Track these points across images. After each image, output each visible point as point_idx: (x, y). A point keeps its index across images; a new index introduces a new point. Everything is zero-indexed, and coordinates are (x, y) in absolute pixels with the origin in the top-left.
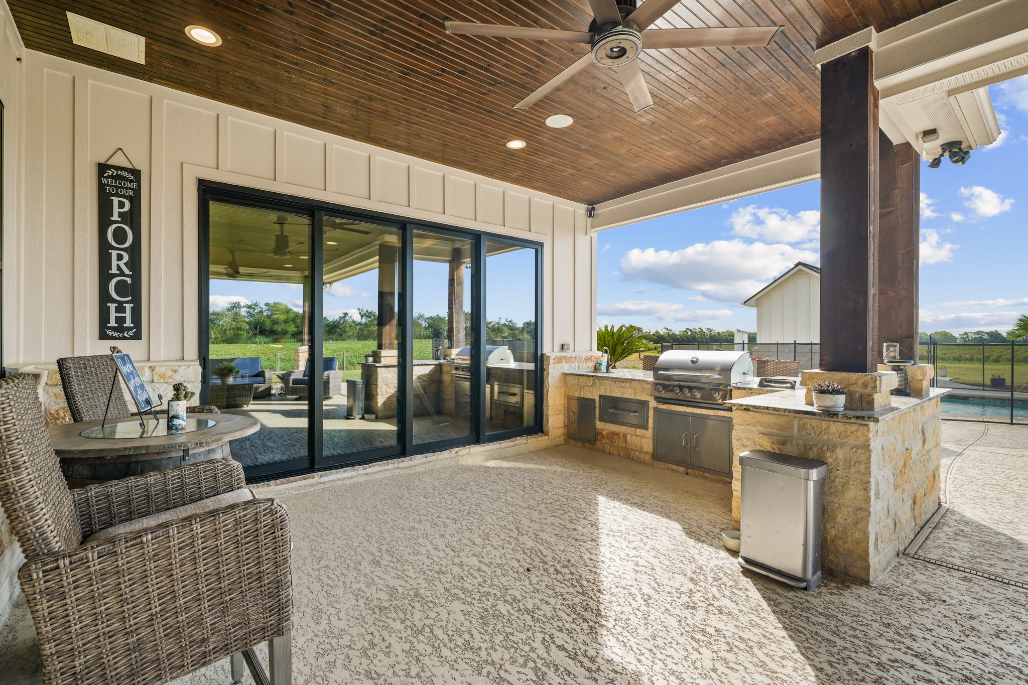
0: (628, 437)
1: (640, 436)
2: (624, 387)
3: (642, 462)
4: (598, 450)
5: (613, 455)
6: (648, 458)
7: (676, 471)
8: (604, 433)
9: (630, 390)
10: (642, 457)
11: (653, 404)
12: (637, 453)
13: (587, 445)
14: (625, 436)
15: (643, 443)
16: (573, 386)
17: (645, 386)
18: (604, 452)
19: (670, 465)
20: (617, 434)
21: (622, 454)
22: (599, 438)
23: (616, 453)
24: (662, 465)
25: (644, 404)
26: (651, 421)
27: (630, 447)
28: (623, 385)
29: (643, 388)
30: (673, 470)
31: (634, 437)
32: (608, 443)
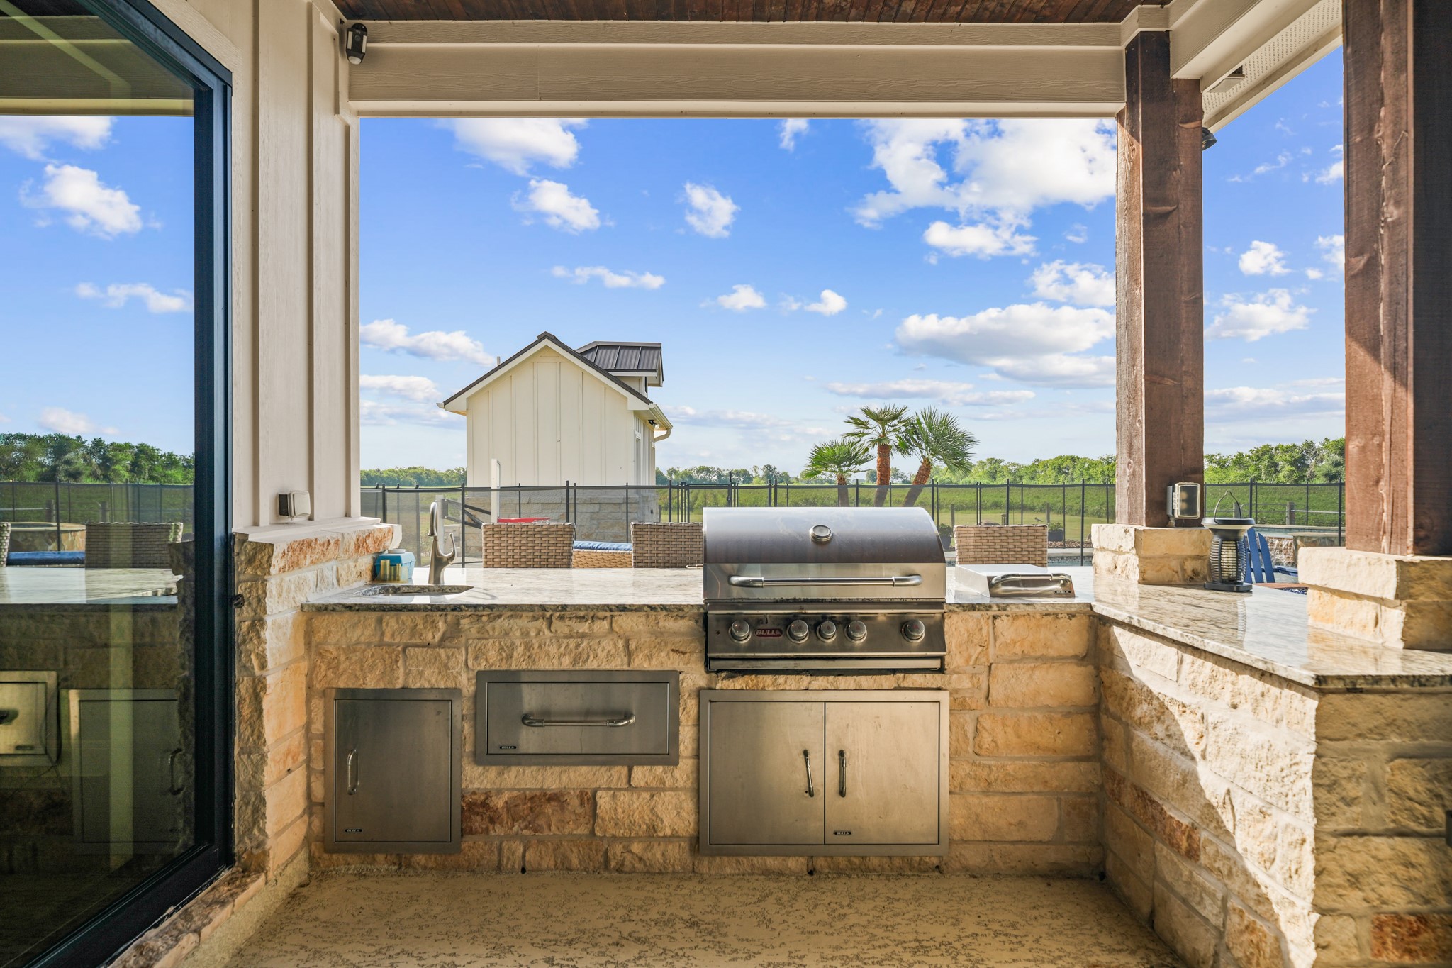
0: (603, 800)
1: (647, 788)
2: (583, 636)
3: (653, 874)
4: (473, 870)
5: (538, 871)
6: (677, 854)
7: (779, 874)
8: (499, 802)
9: (607, 644)
10: (656, 854)
11: (694, 677)
12: (636, 848)
13: (420, 859)
14: (589, 799)
15: (659, 809)
16: (351, 649)
17: (670, 624)
18: (499, 868)
19: (756, 861)
20: (555, 798)
21: (575, 862)
22: (477, 823)
23: (548, 862)
24: (729, 866)
25: (665, 681)
26: (687, 734)
27: (611, 830)
28: (584, 627)
29: (659, 632)
30: (768, 873)
31: (624, 797)
32: (509, 837)
